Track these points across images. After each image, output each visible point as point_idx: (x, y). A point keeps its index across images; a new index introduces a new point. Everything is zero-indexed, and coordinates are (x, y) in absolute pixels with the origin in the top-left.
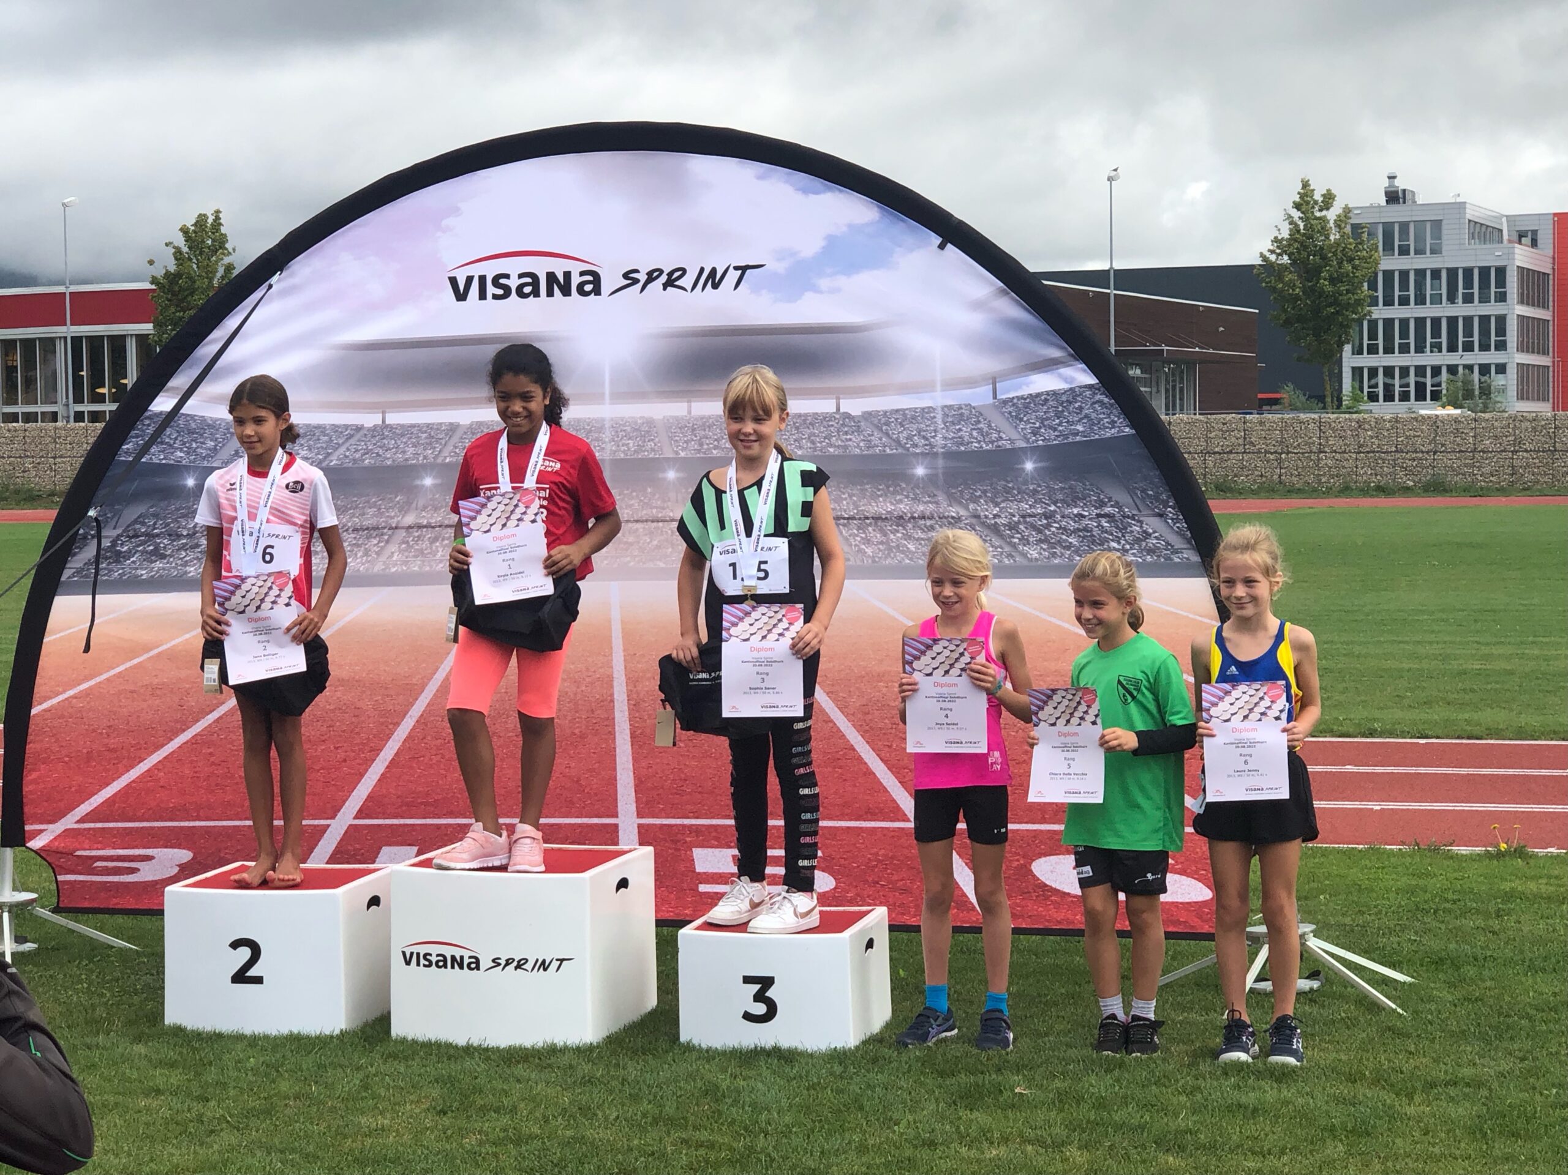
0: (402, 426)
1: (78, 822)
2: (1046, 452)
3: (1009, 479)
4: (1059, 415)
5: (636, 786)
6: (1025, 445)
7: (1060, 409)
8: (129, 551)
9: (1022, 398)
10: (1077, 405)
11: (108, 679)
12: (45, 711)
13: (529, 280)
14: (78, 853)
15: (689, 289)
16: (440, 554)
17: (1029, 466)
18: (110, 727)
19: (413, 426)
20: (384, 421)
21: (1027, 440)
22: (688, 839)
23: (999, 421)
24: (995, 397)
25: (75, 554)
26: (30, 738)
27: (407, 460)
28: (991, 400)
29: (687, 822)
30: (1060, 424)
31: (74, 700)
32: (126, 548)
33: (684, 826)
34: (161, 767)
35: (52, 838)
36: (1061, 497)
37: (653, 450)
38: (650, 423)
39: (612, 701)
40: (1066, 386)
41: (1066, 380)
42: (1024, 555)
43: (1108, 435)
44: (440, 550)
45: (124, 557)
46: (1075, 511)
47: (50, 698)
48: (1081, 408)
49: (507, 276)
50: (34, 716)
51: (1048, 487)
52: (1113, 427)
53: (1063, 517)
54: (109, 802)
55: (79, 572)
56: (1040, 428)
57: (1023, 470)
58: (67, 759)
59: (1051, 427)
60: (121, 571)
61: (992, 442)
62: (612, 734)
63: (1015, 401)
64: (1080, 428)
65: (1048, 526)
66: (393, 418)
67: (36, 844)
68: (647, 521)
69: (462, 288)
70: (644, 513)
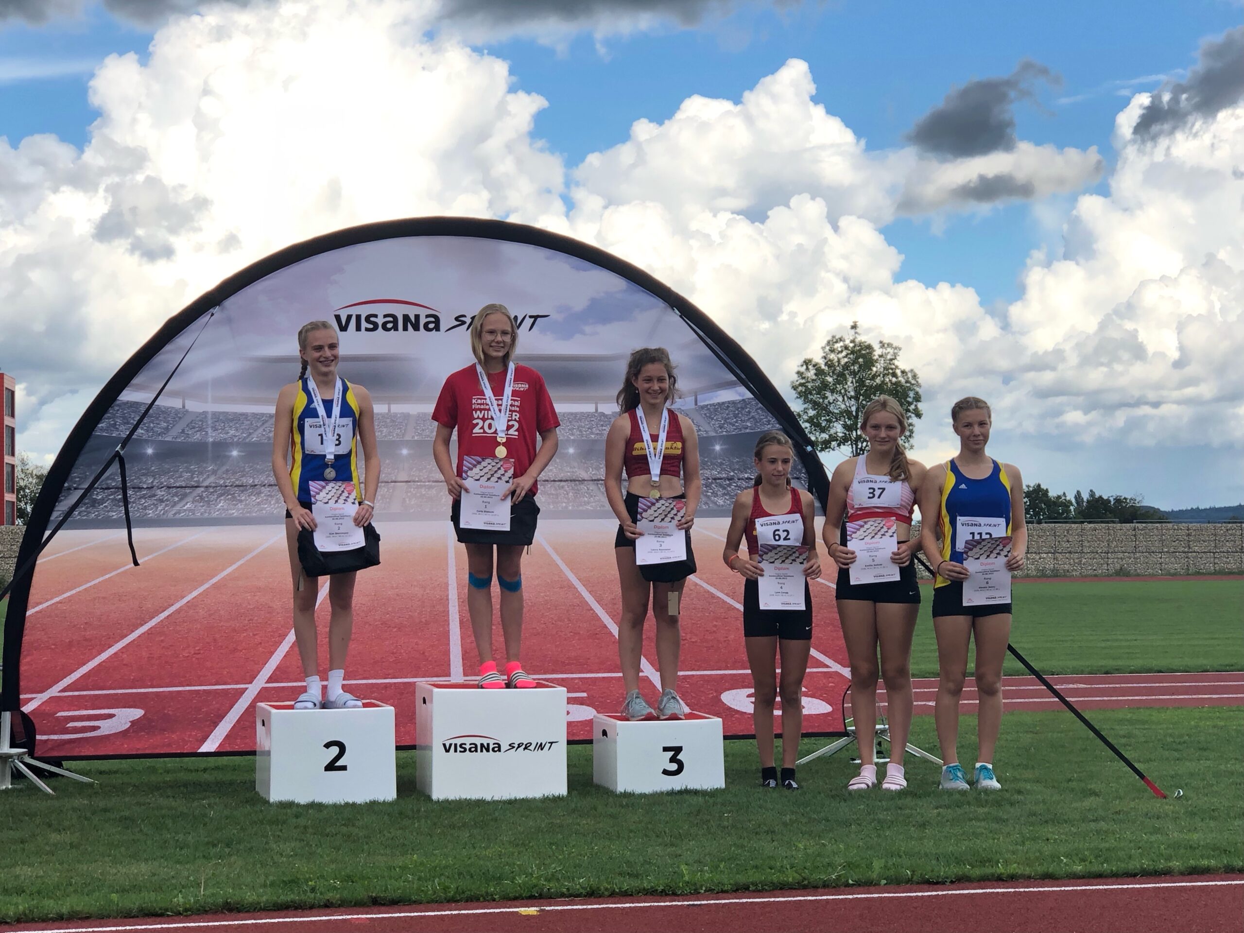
1: (59, 692)
2: (726, 439)
4: (736, 416)
5: (463, 655)
6: (715, 435)
7: (737, 412)
8: (103, 499)
9: (713, 405)
10: (747, 410)
11: (85, 589)
12: (37, 612)
13: (391, 319)
14: (57, 715)
17: (718, 448)
18: (87, 623)
23: (698, 419)
26: (25, 632)
31: (59, 605)
32: (100, 497)
34: (124, 651)
35: (40, 703)
42: (715, 503)
45: (98, 503)
47: (41, 603)
48: (749, 412)
49: (376, 316)
50: (29, 616)
54: (86, 676)
55: (63, 514)
60: (96, 513)
62: (447, 621)
63: (709, 407)
64: (749, 424)
65: (729, 485)
67: (27, 708)
69: (344, 323)
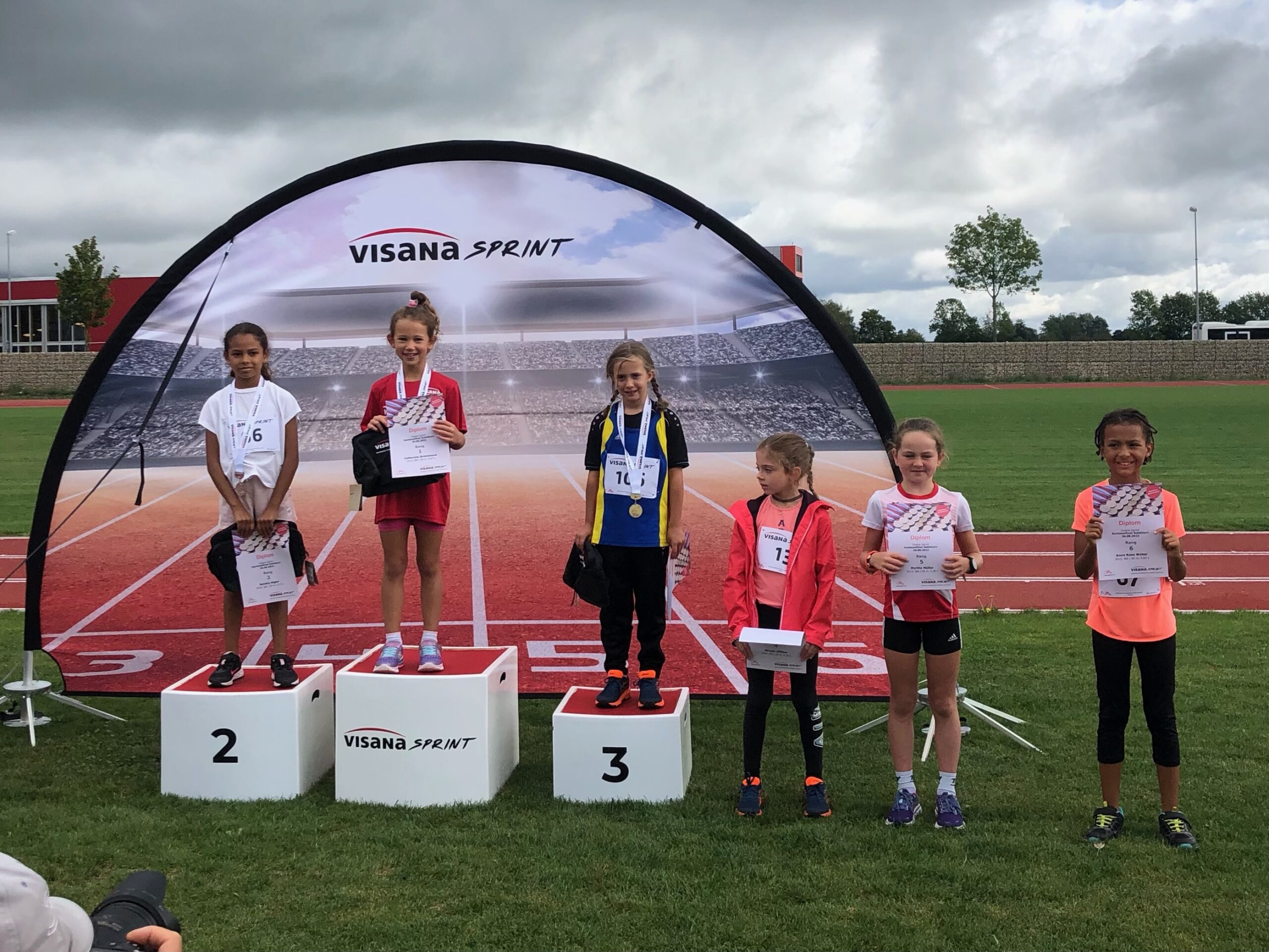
0: (317, 349)
1: (80, 631)
2: (771, 366)
3: (746, 384)
4: (780, 341)
5: (486, 598)
6: (756, 361)
7: (781, 336)
8: (118, 439)
9: (754, 329)
10: (792, 334)
11: (101, 530)
12: (56, 552)
13: (407, 248)
14: (79, 654)
15: (521, 255)
16: (346, 438)
17: (760, 375)
18: (104, 563)
19: (325, 349)
20: (304, 346)
21: (758, 358)
22: (523, 635)
23: (738, 344)
24: (735, 328)
25: (78, 441)
26: (45, 572)
27: (321, 373)
28: (732, 331)
29: (522, 622)
30: (781, 346)
31: (77, 545)
32: (115, 437)
33: (519, 625)
34: (141, 591)
35: (61, 643)
36: (782, 396)
37: (497, 365)
38: (495, 347)
39: (469, 539)
40: (785, 321)
41: (785, 317)
43: (815, 354)
44: (346, 435)
45: (114, 443)
46: (793, 405)
47: (59, 544)
48: (795, 336)
49: (392, 246)
50: (49, 556)
51: (773, 389)
52: (818, 349)
53: (784, 409)
54: (103, 616)
55: (81, 453)
56: (766, 349)
57: (756, 377)
58: (72, 587)
59: (774, 349)
60: (112, 453)
61: (734, 359)
62: (469, 562)
63: (749, 331)
64: (795, 349)
65: (774, 416)
66: (311, 344)
67: (49, 647)
68: (493, 414)
69: (359, 254)
70: (491, 409)
